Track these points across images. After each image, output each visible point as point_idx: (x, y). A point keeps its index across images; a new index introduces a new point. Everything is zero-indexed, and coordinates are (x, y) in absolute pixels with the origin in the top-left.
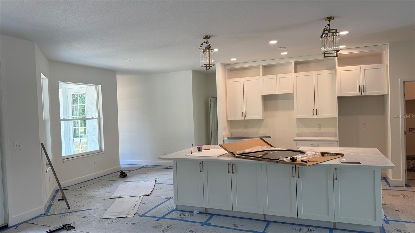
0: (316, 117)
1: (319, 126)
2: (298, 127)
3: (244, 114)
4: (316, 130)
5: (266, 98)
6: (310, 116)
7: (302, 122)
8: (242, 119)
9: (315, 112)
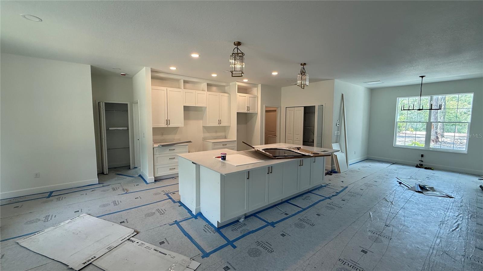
0: (220, 125)
1: (216, 132)
2: (204, 132)
3: (168, 122)
4: (214, 134)
5: (186, 109)
6: (216, 124)
7: (207, 129)
8: (166, 127)
9: (220, 122)
